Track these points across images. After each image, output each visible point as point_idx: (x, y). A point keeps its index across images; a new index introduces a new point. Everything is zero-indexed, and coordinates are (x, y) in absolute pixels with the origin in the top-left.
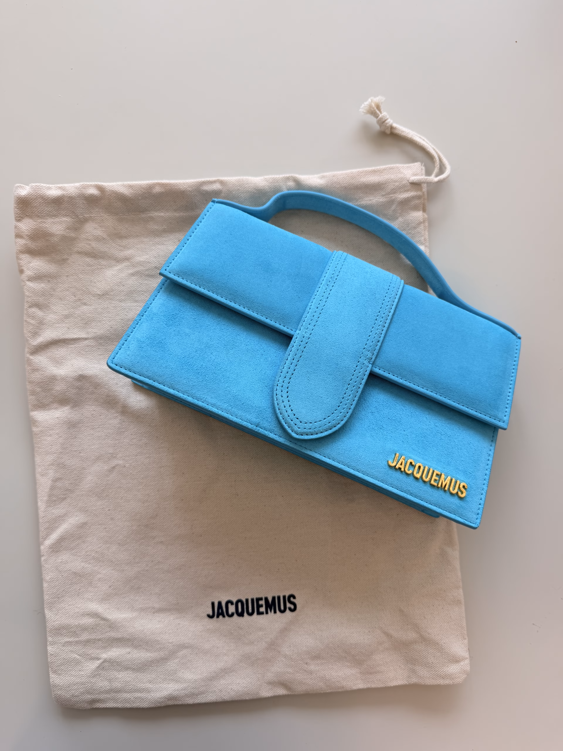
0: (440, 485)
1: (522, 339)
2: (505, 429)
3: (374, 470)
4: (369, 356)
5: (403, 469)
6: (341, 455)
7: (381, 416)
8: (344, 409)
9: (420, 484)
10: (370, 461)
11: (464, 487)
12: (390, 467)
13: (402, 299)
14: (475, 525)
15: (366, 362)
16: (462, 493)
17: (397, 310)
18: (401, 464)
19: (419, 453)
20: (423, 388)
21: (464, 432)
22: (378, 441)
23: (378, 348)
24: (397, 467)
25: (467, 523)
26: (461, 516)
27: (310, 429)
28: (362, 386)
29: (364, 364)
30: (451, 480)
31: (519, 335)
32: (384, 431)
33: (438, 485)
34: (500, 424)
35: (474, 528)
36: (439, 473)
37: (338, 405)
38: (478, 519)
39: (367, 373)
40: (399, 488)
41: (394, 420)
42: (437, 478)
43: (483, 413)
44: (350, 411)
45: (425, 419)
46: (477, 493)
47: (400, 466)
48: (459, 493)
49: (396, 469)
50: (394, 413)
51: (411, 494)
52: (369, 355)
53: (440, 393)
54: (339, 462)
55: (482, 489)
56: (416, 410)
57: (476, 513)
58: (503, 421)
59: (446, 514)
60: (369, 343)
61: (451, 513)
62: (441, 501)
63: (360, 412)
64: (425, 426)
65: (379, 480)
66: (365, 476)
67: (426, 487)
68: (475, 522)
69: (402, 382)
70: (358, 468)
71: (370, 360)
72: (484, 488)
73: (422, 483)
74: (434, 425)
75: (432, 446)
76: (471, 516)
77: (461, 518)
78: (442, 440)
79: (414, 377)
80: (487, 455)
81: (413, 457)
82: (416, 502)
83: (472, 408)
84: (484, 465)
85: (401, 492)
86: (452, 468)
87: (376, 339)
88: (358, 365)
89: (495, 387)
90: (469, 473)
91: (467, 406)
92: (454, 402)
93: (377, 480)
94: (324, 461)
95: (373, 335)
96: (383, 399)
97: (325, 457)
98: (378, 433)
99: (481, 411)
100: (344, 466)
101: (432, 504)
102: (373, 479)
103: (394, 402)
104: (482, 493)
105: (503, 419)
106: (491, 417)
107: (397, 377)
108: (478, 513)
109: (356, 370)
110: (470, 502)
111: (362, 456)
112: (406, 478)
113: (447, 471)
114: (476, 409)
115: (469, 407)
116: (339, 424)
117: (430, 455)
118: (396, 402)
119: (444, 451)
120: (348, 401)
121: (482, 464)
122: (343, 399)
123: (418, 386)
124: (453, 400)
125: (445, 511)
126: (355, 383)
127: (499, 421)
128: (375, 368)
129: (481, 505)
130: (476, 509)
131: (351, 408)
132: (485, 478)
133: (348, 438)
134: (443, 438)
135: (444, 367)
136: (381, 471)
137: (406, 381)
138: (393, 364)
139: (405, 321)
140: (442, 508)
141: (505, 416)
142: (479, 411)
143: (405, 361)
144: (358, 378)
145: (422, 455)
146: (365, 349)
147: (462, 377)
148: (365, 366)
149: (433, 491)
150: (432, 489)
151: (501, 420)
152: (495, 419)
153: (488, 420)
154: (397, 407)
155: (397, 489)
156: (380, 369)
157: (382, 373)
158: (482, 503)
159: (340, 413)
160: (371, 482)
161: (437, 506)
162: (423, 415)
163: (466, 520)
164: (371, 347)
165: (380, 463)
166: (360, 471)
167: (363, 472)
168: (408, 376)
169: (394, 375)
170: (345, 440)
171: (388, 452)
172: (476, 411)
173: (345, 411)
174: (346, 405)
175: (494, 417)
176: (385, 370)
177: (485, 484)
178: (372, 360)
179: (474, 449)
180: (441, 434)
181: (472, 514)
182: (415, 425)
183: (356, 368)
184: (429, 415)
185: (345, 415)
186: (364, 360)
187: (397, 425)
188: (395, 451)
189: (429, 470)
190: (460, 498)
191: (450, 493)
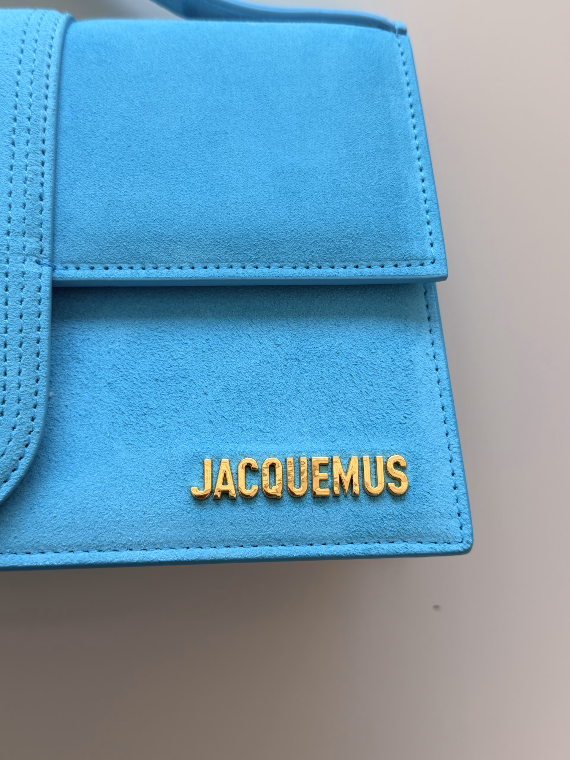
0: (337, 490)
1: (409, 33)
2: (444, 278)
3: (166, 526)
4: (28, 245)
5: (233, 493)
6: (66, 529)
7: (135, 382)
8: (18, 414)
9: (289, 508)
10: (145, 510)
11: (397, 465)
12: (199, 500)
13: (68, 61)
14: (461, 544)
15: (31, 268)
16: (398, 482)
17: (65, 93)
18: (225, 482)
19: (260, 433)
20: (206, 268)
21: (352, 328)
22: (149, 450)
23: (47, 215)
24: (217, 493)
25: (438, 548)
26: (419, 539)
28: (44, 334)
29: (24, 273)
30: (361, 461)
31: (398, 24)
32: (156, 416)
33: (332, 489)
34: (428, 270)
35: (466, 551)
36: (325, 460)
38: (463, 528)
39: (46, 292)
40: (245, 542)
41: (172, 378)
42: (324, 475)
44: (40, 412)
45: (245, 340)
46: (438, 464)
47: (225, 488)
48: (392, 485)
49: (216, 499)
50: (166, 359)
51: (280, 543)
52: (32, 243)
53: (250, 261)
54: (70, 550)
55: (447, 447)
56: (217, 328)
57: (455, 514)
58: (430, 261)
59: (382, 549)
60: (17, 213)
61: (393, 542)
62: (357, 526)
63: (79, 398)
64: (253, 357)
65: (190, 546)
66: (149, 552)
67: (306, 509)
68: (459, 539)
69: (146, 276)
70: (123, 542)
71: (36, 257)
72: (452, 443)
73: (292, 505)
74: (274, 346)
75: (288, 400)
76: (445, 527)
77: (421, 543)
78: (307, 374)
79: (172, 249)
80: (428, 358)
81: (250, 447)
82: (298, 555)
83: (343, 262)
84: (429, 386)
85: (252, 548)
86: (353, 432)
87: (31, 195)
88: (9, 284)
89: (381, 183)
90: (400, 425)
91: (328, 263)
92: (295, 268)
93: (183, 549)
94: (29, 564)
95: (18, 187)
96: (125, 338)
97: (29, 553)
98: (142, 429)
99: (369, 260)
100: (87, 554)
101: (339, 544)
102: (174, 550)
103: (156, 334)
104: (450, 459)
105: (429, 255)
106: (398, 263)
107: (132, 268)
108: (459, 511)
109: (10, 299)
110: (428, 495)
111: (122, 508)
112: (252, 509)
113: (344, 445)
114: (354, 262)
115: (336, 264)
116: (21, 458)
117: (290, 425)
118: (160, 330)
119: (321, 398)
120: (21, 389)
121: (424, 387)
122: (5, 390)
123: (193, 268)
124: (290, 264)
125: (379, 544)
126: (22, 335)
127: (422, 265)
128: (62, 271)
129: (460, 488)
130: (448, 505)
131: (37, 403)
132: (443, 417)
133: (69, 478)
134: (307, 368)
135: (234, 192)
136: (182, 522)
137: (156, 268)
138: (105, 239)
139: (95, 113)
140: (367, 541)
141: (432, 245)
142: (362, 262)
143: (131, 220)
144: (23, 318)
145: (269, 434)
146: (11, 234)
147: (288, 195)
148: (30, 277)
149: (327, 512)
150: (322, 508)
151: (425, 259)
152: (409, 265)
153: (392, 274)
154: (167, 343)
155: (242, 546)
156: (78, 269)
157: (86, 277)
158: (458, 482)
159: (14, 428)
160: (169, 559)
161: (354, 541)
162: (240, 333)
163: (435, 543)
164: (26, 221)
165: (174, 504)
166: (131, 547)
167: (139, 545)
168: (155, 255)
169: (120, 268)
170: (63, 487)
171: (183, 467)
172: (357, 267)
173: (24, 416)
174: (20, 400)
175: (406, 260)
176: (91, 263)
177: (447, 431)
178: (45, 255)
179: (391, 360)
180: (299, 360)
181: (445, 519)
182: (228, 367)
183: (7, 292)
184: (254, 326)
185: (28, 427)
186: (20, 265)
187: (183, 388)
188: (201, 454)
189: (298, 462)
190: (397, 497)
191: (373, 497)
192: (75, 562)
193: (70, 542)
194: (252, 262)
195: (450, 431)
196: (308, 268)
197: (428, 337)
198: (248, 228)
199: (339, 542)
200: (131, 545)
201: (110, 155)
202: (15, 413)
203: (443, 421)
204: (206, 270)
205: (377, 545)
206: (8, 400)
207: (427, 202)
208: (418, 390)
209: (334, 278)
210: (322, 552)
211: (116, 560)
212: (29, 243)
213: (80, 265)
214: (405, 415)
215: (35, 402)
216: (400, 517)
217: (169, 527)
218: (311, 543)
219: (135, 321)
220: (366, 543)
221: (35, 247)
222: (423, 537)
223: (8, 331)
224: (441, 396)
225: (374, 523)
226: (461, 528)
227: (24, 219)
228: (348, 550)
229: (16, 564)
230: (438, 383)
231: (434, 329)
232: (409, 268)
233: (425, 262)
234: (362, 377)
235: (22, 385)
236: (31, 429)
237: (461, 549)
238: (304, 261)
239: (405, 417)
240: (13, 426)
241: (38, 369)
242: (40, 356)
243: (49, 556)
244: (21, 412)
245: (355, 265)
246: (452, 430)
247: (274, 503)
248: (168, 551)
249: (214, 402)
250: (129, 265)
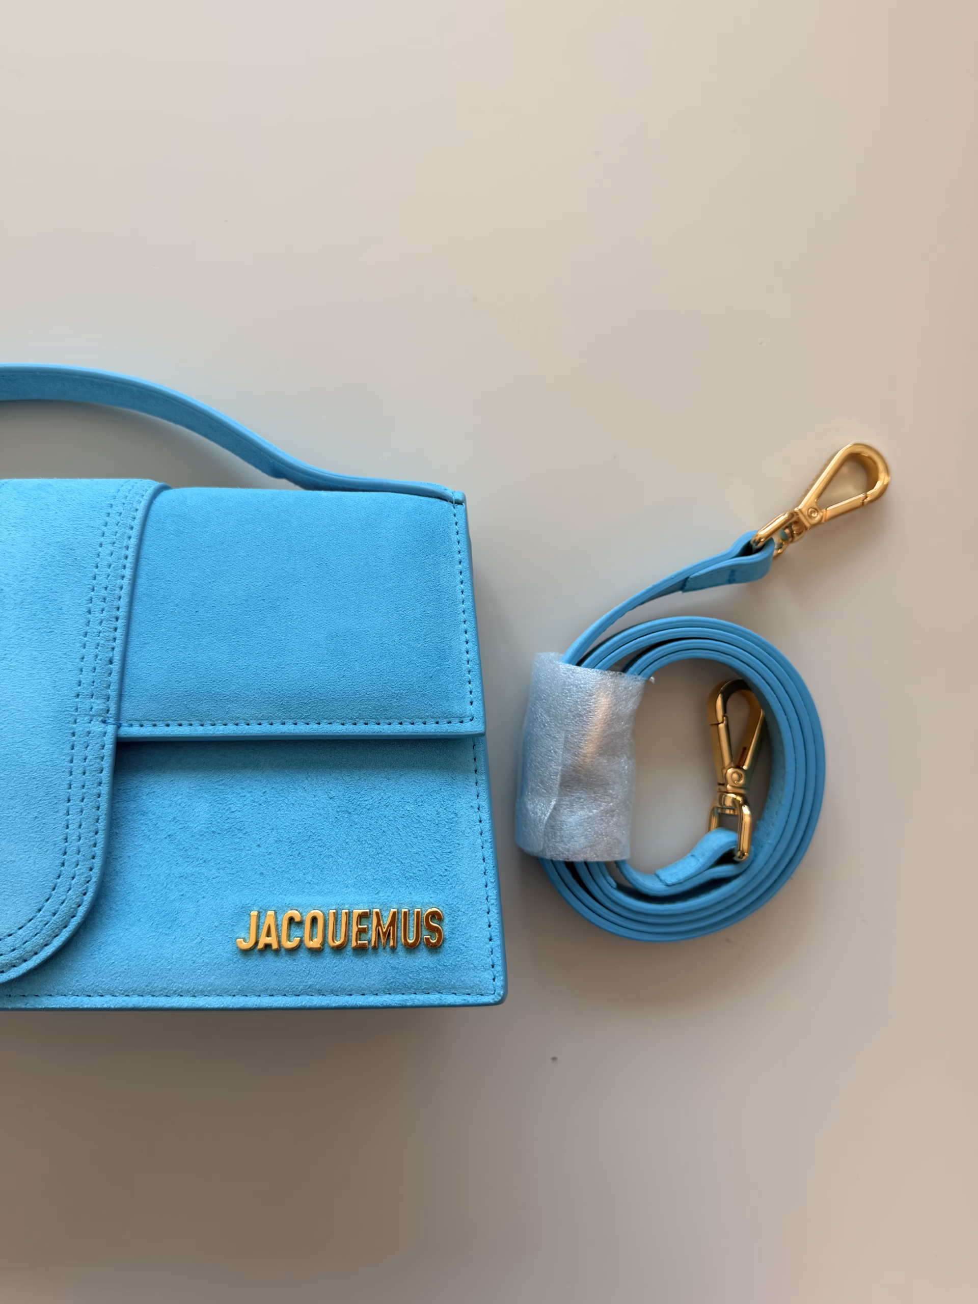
0: (374, 943)
2: (483, 735)
3: (213, 975)
4: (95, 707)
5: (275, 946)
6: (123, 975)
8: (77, 865)
9: (328, 960)
10: (194, 959)
11: (434, 918)
12: (244, 952)
13: (149, 531)
14: (493, 997)
15: (97, 727)
16: (434, 935)
17: (143, 562)
18: (268, 934)
19: (308, 885)
20: (260, 724)
21: (402, 780)
22: (202, 901)
23: (115, 677)
24: (260, 946)
25: (471, 999)
26: (453, 991)
27: (14, 950)
28: (105, 789)
29: (89, 733)
30: (401, 913)
33: (370, 942)
34: (467, 727)
35: (497, 1003)
36: (365, 911)
37: (57, 862)
38: (496, 980)
39: (109, 750)
40: (288, 992)
41: (229, 830)
42: (363, 926)
43: (417, 720)
44: (98, 862)
45: (301, 793)
46: (475, 916)
47: (268, 940)
48: (428, 938)
49: (260, 952)
50: (224, 811)
51: (320, 992)
52: (98, 705)
53: (301, 718)
54: (126, 994)
55: (485, 898)
56: (275, 781)
57: (488, 966)
58: (469, 719)
59: (418, 1000)
60: (86, 677)
61: (429, 993)
62: (394, 978)
63: (140, 849)
64: (306, 809)
65: (236, 994)
66: (197, 999)
67: (346, 961)
68: (492, 991)
69: (203, 732)
70: (174, 989)
71: (102, 716)
72: (490, 894)
73: (333, 956)
74: (327, 798)
75: (337, 852)
76: (478, 979)
77: (455, 994)
78: (356, 826)
79: (229, 708)
80: (473, 810)
81: (297, 899)
82: (337, 1005)
83: (388, 719)
84: (472, 838)
85: (294, 998)
86: (396, 885)
87: (101, 660)
88: (76, 743)
89: (426, 645)
90: (440, 877)
91: (373, 720)
92: (343, 724)
93: (230, 997)
94: (89, 1006)
95: (90, 651)
96: (188, 791)
97: (90, 996)
98: (197, 880)
99: (412, 717)
100: (141, 998)
101: (377, 994)
102: (221, 997)
103: (217, 787)
104: (487, 911)
105: (468, 713)
106: (439, 720)
107: (191, 725)
108: (493, 963)
109: (75, 757)
110: (463, 948)
111: (174, 956)
112: (294, 960)
113: (387, 897)
114: (398, 719)
115: (381, 721)
116: (79, 906)
117: (336, 876)
118: (221, 783)
119: (368, 850)
120: (81, 841)
121: (466, 839)
122: (66, 842)
123: (248, 725)
124: (338, 721)
125: (415, 995)
126: (84, 791)
127: (462, 722)
128: (128, 728)
129: (495, 940)
130: (482, 957)
131: (95, 854)
132: (483, 869)
133: (127, 927)
134: (356, 820)
135: (290, 654)
136: (229, 971)
137: (214, 725)
138: (167, 699)
139: (169, 581)
140: (404, 992)
141: (471, 703)
142: (405, 719)
143: (192, 681)
144: (86, 775)
145: (316, 886)
146: (80, 697)
147: (340, 657)
148: (94, 736)
149: (366, 964)
150: (362, 959)
151: (464, 717)
152: (450, 722)
153: (433, 730)
154: (226, 796)
155: (285, 995)
156: (142, 726)
157: (148, 734)
158: (493, 934)
159: (73, 878)
160: (216, 1006)
161: (391, 992)
162: (296, 787)
163: (469, 994)
164: (95, 684)
165: (222, 954)
166: (181, 994)
167: (189, 992)
168: (213, 713)
169: (180, 725)
170: (122, 934)
171: (232, 918)
172: (401, 724)
173: (82, 868)
174: (79, 852)
175: (446, 717)
176: (154, 721)
177: (486, 883)
178: (111, 714)
179: (436, 812)
180: (350, 813)
181: (479, 972)
182: (282, 819)
183: (73, 751)
184: (309, 779)
185: (86, 877)
186: (86, 725)
187: (238, 840)
188: (249, 905)
189: (336, 915)
190: (435, 950)
191: (410, 950)
192: (130, 1005)
193: (126, 987)
194: (303, 718)
195: (489, 883)
196: (355, 724)
197: (474, 790)
198: (300, 688)
199: (377, 992)
200: (181, 992)
201: (179, 620)
202: (75, 864)
203: (483, 872)
204: (260, 726)
205: (413, 996)
206: (69, 852)
207: (470, 663)
208: (461, 842)
209: (379, 734)
210: (360, 1003)
211: (167, 1006)
212: (96, 705)
213: (144, 723)
214: (446, 868)
215: (93, 853)
216: (435, 969)
217: (216, 976)
218: (350, 993)
219: (198, 774)
220: (403, 994)
221: (101, 707)
222: (457, 988)
223: (72, 786)
224: (483, 848)
225: (410, 975)
226: (494, 980)
227: (93, 682)
228: (385, 1001)
229: (77, 1006)
230: (481, 834)
231: (479, 782)
232: (449, 724)
233: (464, 720)
234: (408, 830)
235: (82, 838)
236: (88, 879)
237: (492, 1001)
238: (351, 719)
239: (446, 870)
240: (72, 876)
241: (97, 822)
242: (100, 810)
243: (108, 999)
244: (80, 863)
245: (399, 721)
246: (491, 882)
247: (315, 955)
248: (216, 999)
249: (266, 854)
250: (189, 722)
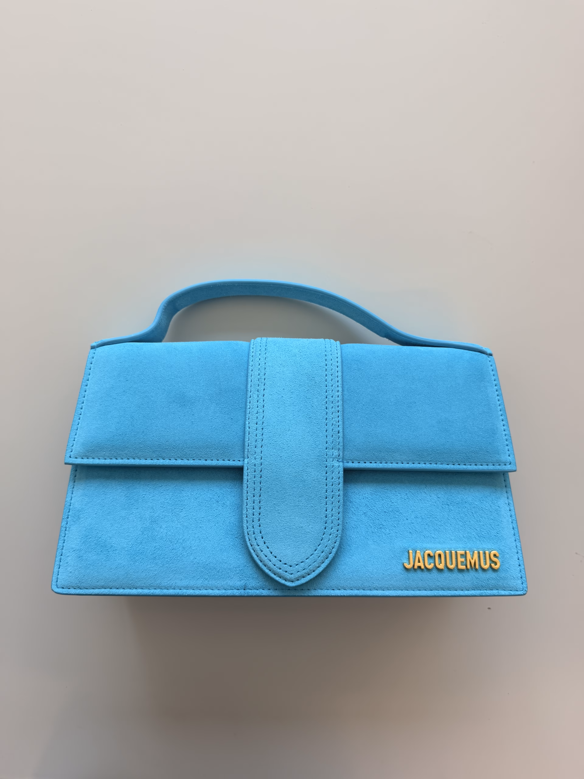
0: (469, 566)
1: (493, 355)
2: (515, 471)
3: (392, 580)
5: (423, 567)
6: (350, 580)
7: (376, 513)
8: (332, 528)
9: (447, 574)
10: (383, 572)
11: (495, 555)
12: (408, 570)
13: (345, 369)
14: (522, 591)
15: (336, 464)
16: (496, 564)
17: (345, 383)
18: (419, 562)
19: (433, 539)
20: (408, 463)
21: (472, 490)
22: (384, 545)
23: (341, 439)
24: (416, 567)
25: (512, 593)
26: (504, 589)
27: (304, 569)
28: (341, 493)
29: (333, 466)
30: (479, 553)
31: (489, 351)
32: (386, 529)
33: (466, 566)
34: (508, 467)
35: (524, 594)
36: (463, 552)
37: (323, 527)
38: (523, 584)
39: (341, 474)
40: (427, 588)
41: (392, 511)
42: (463, 560)
43: (484, 463)
44: (340, 528)
45: (424, 495)
46: (512, 555)
47: (419, 564)
48: (493, 565)
49: (415, 570)
50: (389, 502)
51: (443, 589)
53: (428, 461)
54: (351, 589)
55: (515, 547)
56: (411, 488)
57: (520, 578)
58: (509, 463)
59: (488, 593)
60: (330, 439)
61: (492, 590)
62: (477, 582)
63: (352, 519)
64: (427, 502)
65: (403, 589)
66: (385, 591)
67: (455, 574)
68: (522, 589)
69: (382, 466)
70: (374, 587)
71: (337, 458)
72: (518, 545)
73: (448, 572)
74: (437, 498)
75: (444, 523)
76: (515, 584)
77: (505, 590)
78: (452, 512)
79: (394, 455)
80: (506, 505)
81: (428, 545)
82: (450, 595)
83: (470, 463)
84: (507, 518)
85: (430, 591)
86: (474, 540)
87: (335, 431)
88: (327, 471)
89: (486, 427)
90: (495, 537)
91: (463, 463)
92: (448, 464)
93: (400, 591)
94: (334, 595)
95: (330, 428)
96: (370, 492)
97: (334, 590)
98: (380, 535)
99: (482, 462)
100: (358, 591)
101: (468, 590)
102: (396, 591)
103: (384, 490)
104: (517, 552)
105: (508, 460)
106: (494, 464)
107: (376, 463)
108: (521, 576)
109: (328, 478)
110: (508, 569)
111: (374, 571)
112: (430, 574)
113: (470, 545)
114: (475, 463)
115: (467, 464)
116: (333, 548)
117: (446, 535)
119: (459, 523)
120: (333, 517)
121: (505, 519)
122: (326, 518)
123: (402, 463)
124: (446, 463)
125: (486, 591)
126: (333, 493)
127: (505, 465)
128: (346, 463)
129: (521, 566)
130: (517, 574)
131: (339, 524)
132: (513, 533)
133: (350, 556)
134: (452, 509)
135: (420, 430)
136: (400, 579)
137: (387, 463)
138: (365, 450)
139: (358, 393)
140: (481, 589)
141: (509, 456)
142: (478, 463)
143: (376, 442)
144: (333, 486)
145: (437, 540)
146: (327, 449)
147: (445, 432)
148: (335, 468)
149: (464, 576)
150: (462, 574)
151: (507, 463)
152: (500, 465)
153: (492, 469)
154: (388, 495)
155: (426, 590)
156: (353, 463)
157: (357, 466)
158: (520, 563)
159: (330, 535)
160: (394, 595)
161: (475, 589)
162: (421, 491)
163: (511, 590)
164: (333, 443)
165: (396, 570)
166: (377, 589)
167: (381, 588)
168: (386, 457)
169: (371, 463)
170: (348, 560)
171: (399, 553)
172: (476, 465)
173: (334, 530)
174: (332, 522)
175: (498, 463)
176: (359, 460)
177: (515, 539)
178: (340, 457)
179: (489, 506)
180: (448, 505)
181: (515, 580)
182: (417, 507)
183: (327, 475)
184: (427, 488)
185: (336, 535)
186: (331, 462)
187: (397, 516)
188: (407, 547)
189: (451, 553)
190: (494, 570)
191: (484, 570)
192: (354, 594)
193: (352, 586)
194: (429, 461)
195: (516, 539)
196: (454, 465)
197: (505, 495)
198: (427, 447)
199: (468, 589)
200: (377, 588)
201: (366, 412)
202: (331, 528)
203: (513, 534)
204: (408, 464)
205: (485, 591)
206: (328, 522)
207: (506, 436)
208: (503, 520)
209: (466, 470)
210: (461, 594)
211: (371, 595)
212: (335, 453)
213: (354, 461)
214: (497, 532)
215: (338, 523)
216: (496, 579)
217: (394, 581)
218: (456, 589)
219: (374, 484)
220: (480, 590)
221: (337, 454)
222: (505, 588)
223: (327, 491)
224: (512, 523)
225: (484, 582)
226: (522, 584)
227: (333, 442)
228: (472, 593)
229: (329, 594)
230: (511, 516)
231: (508, 491)
232: (499, 466)
233: (507, 464)
234: (477, 514)
235: (333, 516)
236: (337, 535)
237: (522, 594)
238: (452, 462)
239: (497, 533)
240: (330, 534)
241: (339, 508)
242: (339, 503)
243: (342, 591)
244: (333, 528)
245: (475, 464)
246: (518, 539)
247: (440, 571)
248: (393, 591)
249: (411, 523)
250: (375, 462)
